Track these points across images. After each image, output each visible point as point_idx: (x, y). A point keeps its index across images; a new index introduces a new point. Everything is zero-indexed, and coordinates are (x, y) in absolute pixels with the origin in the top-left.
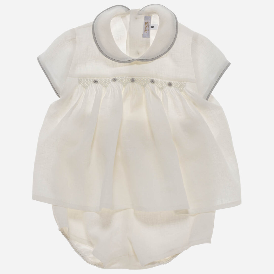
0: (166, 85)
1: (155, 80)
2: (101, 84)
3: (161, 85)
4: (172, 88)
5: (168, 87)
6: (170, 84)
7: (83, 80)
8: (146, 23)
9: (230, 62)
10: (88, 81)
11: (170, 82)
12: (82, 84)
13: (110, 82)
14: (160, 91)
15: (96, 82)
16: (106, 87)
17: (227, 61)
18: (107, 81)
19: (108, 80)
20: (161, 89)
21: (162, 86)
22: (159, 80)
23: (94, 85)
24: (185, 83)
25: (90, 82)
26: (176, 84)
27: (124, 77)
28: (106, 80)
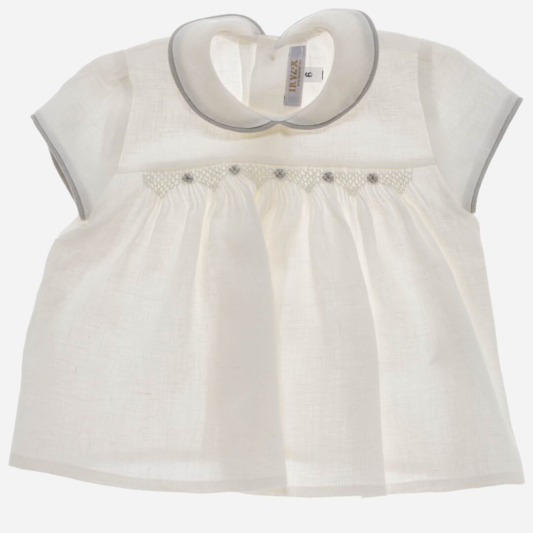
0: (363, 182)
1: (333, 172)
2: (201, 183)
3: (350, 181)
4: (380, 187)
5: (368, 186)
6: (373, 179)
7: (155, 177)
8: (293, 64)
9: (520, 95)
10: (170, 177)
11: (372, 172)
12: (152, 186)
13: (223, 176)
14: (350, 198)
15: (188, 179)
16: (214, 187)
17: (512, 95)
18: (217, 173)
19: (217, 170)
20: (353, 192)
21: (354, 185)
22: (345, 170)
23: (184, 187)
24: (410, 171)
25: (173, 180)
26: (387, 176)
27: (259, 165)
28: (213, 170)
